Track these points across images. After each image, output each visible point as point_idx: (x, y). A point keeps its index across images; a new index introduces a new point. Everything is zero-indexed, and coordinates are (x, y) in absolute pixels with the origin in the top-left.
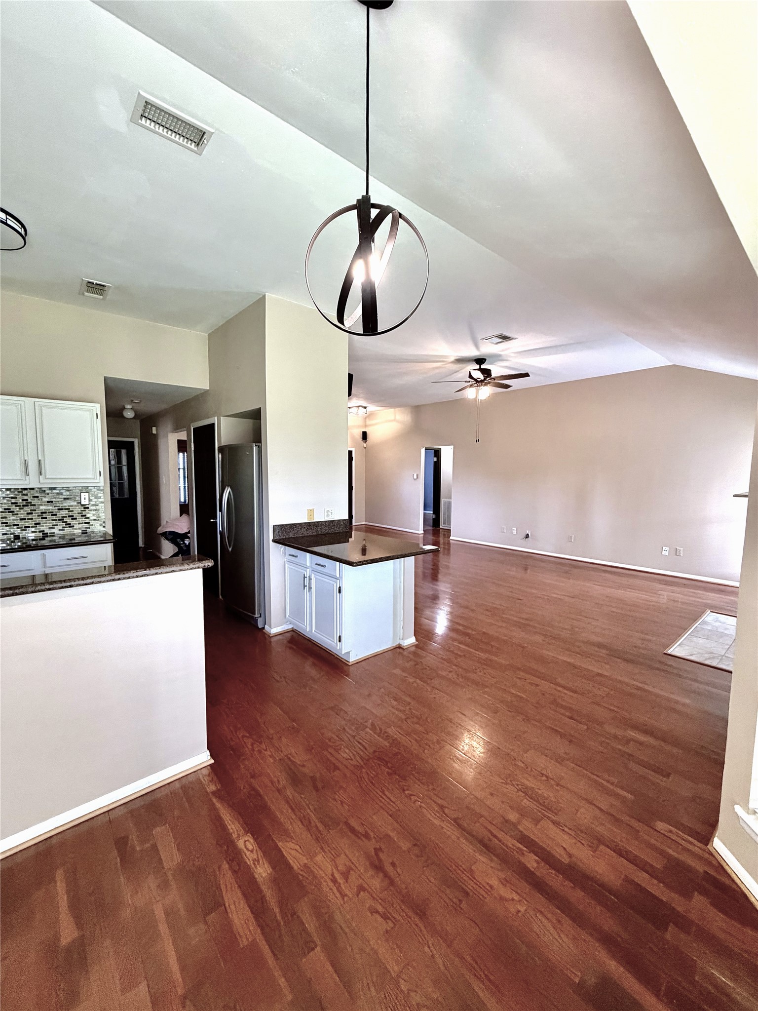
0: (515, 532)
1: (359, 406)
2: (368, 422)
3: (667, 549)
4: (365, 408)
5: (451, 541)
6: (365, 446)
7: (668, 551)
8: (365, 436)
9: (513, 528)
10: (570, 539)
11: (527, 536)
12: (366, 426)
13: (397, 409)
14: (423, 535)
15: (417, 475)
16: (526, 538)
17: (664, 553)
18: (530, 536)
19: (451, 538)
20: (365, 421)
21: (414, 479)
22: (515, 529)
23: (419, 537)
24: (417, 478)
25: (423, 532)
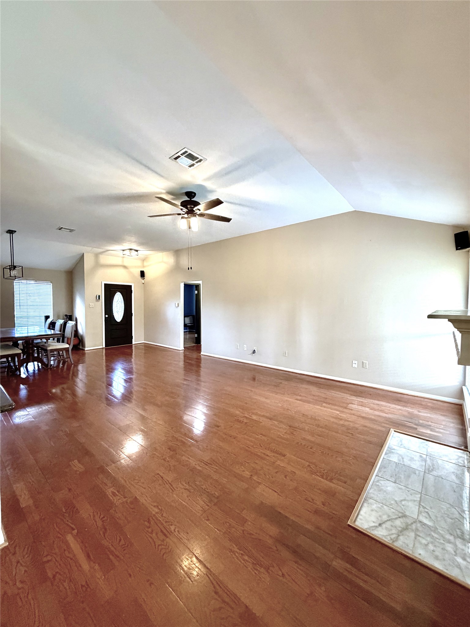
0: (246, 348)
1: (131, 249)
2: (145, 264)
3: (356, 362)
4: (137, 251)
5: (202, 356)
6: (143, 282)
7: (357, 364)
8: (142, 274)
9: (244, 346)
10: (285, 354)
11: (254, 352)
12: (144, 267)
13: (164, 253)
14: (183, 351)
15: (178, 304)
16: (253, 353)
17: (354, 365)
18: (256, 351)
19: (202, 353)
20: (143, 264)
21: (176, 307)
22: (246, 346)
23: (180, 352)
24: (178, 306)
25: (183, 349)
